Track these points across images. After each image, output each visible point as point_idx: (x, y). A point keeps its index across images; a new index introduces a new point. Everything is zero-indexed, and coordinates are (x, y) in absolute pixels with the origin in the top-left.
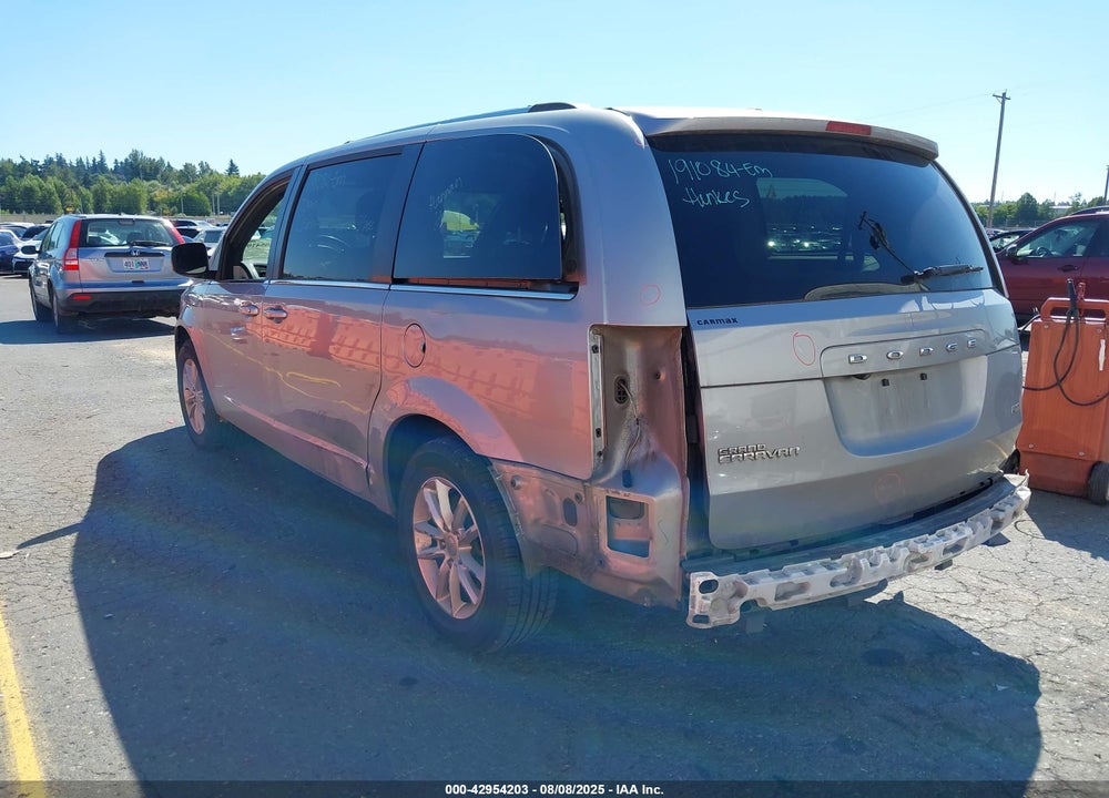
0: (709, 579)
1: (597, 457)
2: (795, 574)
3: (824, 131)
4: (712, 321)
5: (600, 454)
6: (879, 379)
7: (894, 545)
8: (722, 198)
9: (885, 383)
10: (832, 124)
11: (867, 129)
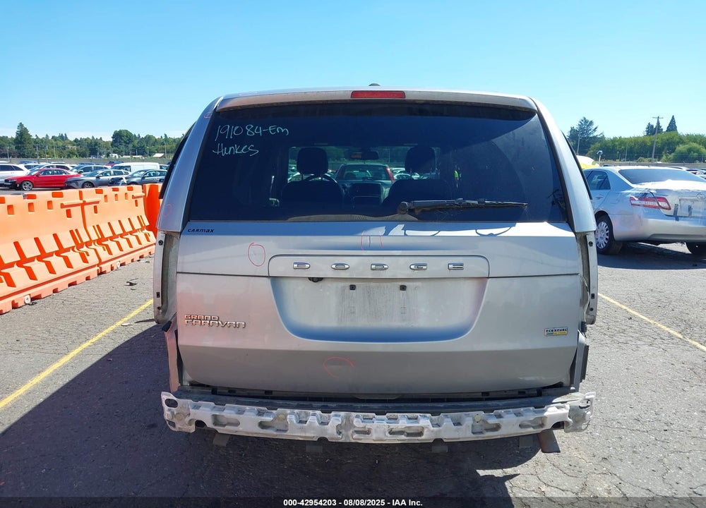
0: (170, 398)
1: (156, 310)
2: (229, 412)
3: (350, 98)
4: (197, 230)
5: (159, 308)
6: (348, 284)
7: (333, 413)
8: (239, 150)
9: (353, 287)
10: (355, 93)
11: (402, 94)
